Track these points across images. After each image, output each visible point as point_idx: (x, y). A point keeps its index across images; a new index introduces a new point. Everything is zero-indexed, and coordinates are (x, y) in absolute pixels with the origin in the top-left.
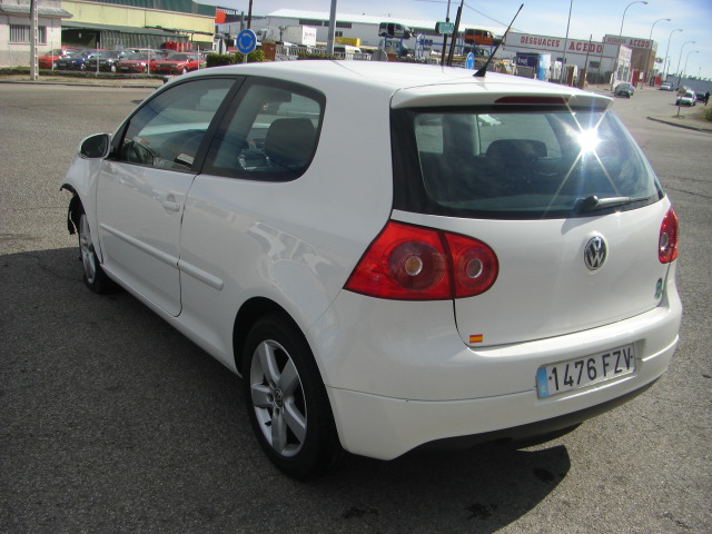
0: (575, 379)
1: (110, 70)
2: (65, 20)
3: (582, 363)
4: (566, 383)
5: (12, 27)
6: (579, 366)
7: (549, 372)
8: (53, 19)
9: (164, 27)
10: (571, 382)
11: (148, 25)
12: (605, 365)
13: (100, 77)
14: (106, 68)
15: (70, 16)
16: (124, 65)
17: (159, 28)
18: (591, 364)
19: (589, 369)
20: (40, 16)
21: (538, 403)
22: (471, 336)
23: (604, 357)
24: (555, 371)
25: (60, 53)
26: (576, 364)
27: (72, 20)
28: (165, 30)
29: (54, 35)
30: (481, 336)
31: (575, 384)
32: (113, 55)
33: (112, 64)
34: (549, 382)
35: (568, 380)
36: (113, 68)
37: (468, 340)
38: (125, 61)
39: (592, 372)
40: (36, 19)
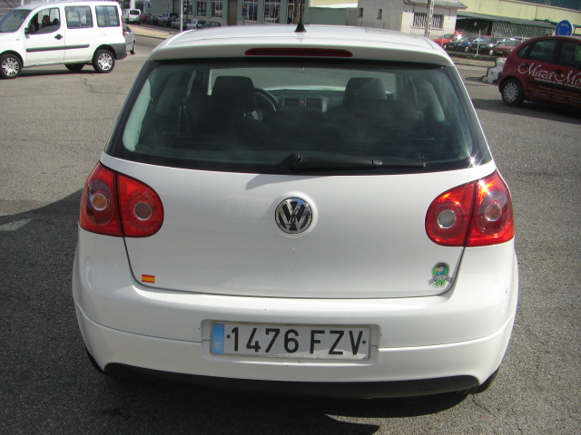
0: (264, 346)
1: (488, 53)
2: (460, 11)
3: (277, 331)
4: (249, 346)
5: (416, 14)
6: (272, 334)
7: (228, 330)
8: (451, 9)
9: (551, 20)
10: (257, 347)
11: (538, 18)
12: (313, 342)
13: (478, 59)
14: (485, 51)
15: (465, 8)
16: (499, 49)
17: (546, 21)
18: (291, 335)
19: (287, 341)
20: (436, 6)
21: (209, 357)
22: (143, 275)
23: (313, 332)
24: (235, 331)
25: (452, 37)
26: (268, 331)
27: (467, 10)
28: (553, 23)
29: (450, 23)
30: (153, 277)
31: (262, 351)
32: (494, 41)
33: (491, 49)
34: (226, 339)
35: (253, 344)
36: (491, 51)
37: (140, 279)
38: (502, 46)
39: (291, 345)
40: (432, 8)
